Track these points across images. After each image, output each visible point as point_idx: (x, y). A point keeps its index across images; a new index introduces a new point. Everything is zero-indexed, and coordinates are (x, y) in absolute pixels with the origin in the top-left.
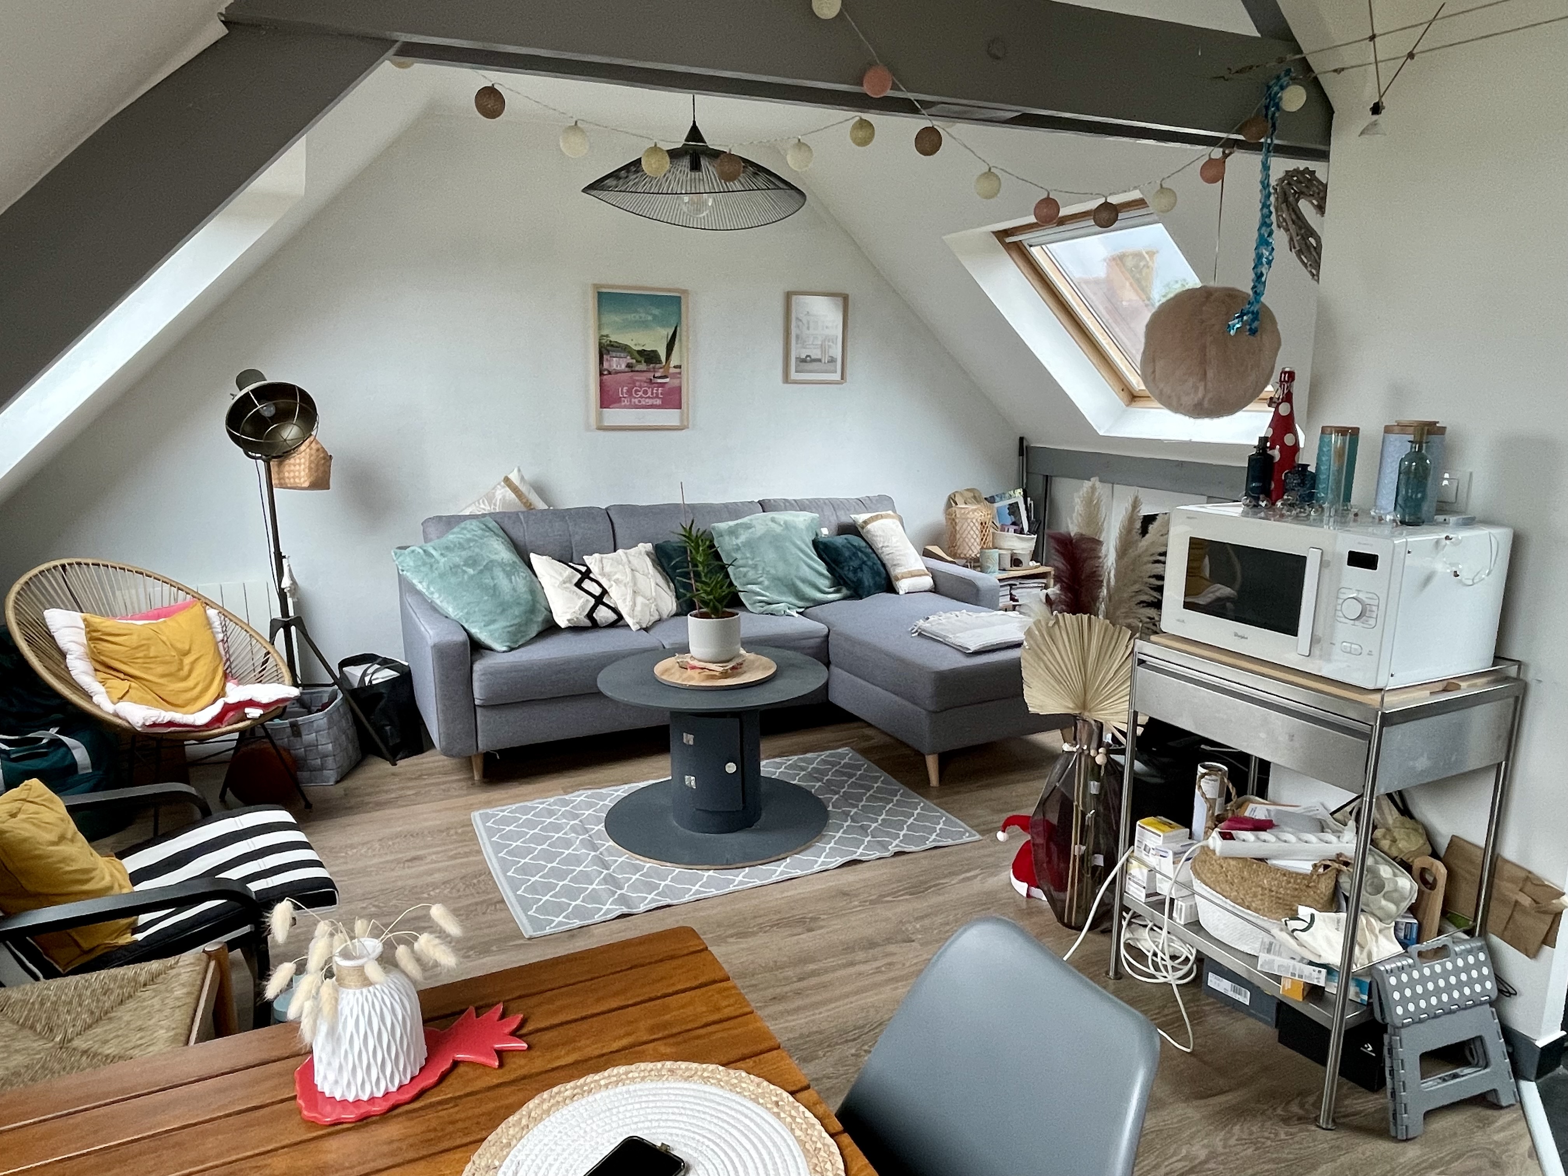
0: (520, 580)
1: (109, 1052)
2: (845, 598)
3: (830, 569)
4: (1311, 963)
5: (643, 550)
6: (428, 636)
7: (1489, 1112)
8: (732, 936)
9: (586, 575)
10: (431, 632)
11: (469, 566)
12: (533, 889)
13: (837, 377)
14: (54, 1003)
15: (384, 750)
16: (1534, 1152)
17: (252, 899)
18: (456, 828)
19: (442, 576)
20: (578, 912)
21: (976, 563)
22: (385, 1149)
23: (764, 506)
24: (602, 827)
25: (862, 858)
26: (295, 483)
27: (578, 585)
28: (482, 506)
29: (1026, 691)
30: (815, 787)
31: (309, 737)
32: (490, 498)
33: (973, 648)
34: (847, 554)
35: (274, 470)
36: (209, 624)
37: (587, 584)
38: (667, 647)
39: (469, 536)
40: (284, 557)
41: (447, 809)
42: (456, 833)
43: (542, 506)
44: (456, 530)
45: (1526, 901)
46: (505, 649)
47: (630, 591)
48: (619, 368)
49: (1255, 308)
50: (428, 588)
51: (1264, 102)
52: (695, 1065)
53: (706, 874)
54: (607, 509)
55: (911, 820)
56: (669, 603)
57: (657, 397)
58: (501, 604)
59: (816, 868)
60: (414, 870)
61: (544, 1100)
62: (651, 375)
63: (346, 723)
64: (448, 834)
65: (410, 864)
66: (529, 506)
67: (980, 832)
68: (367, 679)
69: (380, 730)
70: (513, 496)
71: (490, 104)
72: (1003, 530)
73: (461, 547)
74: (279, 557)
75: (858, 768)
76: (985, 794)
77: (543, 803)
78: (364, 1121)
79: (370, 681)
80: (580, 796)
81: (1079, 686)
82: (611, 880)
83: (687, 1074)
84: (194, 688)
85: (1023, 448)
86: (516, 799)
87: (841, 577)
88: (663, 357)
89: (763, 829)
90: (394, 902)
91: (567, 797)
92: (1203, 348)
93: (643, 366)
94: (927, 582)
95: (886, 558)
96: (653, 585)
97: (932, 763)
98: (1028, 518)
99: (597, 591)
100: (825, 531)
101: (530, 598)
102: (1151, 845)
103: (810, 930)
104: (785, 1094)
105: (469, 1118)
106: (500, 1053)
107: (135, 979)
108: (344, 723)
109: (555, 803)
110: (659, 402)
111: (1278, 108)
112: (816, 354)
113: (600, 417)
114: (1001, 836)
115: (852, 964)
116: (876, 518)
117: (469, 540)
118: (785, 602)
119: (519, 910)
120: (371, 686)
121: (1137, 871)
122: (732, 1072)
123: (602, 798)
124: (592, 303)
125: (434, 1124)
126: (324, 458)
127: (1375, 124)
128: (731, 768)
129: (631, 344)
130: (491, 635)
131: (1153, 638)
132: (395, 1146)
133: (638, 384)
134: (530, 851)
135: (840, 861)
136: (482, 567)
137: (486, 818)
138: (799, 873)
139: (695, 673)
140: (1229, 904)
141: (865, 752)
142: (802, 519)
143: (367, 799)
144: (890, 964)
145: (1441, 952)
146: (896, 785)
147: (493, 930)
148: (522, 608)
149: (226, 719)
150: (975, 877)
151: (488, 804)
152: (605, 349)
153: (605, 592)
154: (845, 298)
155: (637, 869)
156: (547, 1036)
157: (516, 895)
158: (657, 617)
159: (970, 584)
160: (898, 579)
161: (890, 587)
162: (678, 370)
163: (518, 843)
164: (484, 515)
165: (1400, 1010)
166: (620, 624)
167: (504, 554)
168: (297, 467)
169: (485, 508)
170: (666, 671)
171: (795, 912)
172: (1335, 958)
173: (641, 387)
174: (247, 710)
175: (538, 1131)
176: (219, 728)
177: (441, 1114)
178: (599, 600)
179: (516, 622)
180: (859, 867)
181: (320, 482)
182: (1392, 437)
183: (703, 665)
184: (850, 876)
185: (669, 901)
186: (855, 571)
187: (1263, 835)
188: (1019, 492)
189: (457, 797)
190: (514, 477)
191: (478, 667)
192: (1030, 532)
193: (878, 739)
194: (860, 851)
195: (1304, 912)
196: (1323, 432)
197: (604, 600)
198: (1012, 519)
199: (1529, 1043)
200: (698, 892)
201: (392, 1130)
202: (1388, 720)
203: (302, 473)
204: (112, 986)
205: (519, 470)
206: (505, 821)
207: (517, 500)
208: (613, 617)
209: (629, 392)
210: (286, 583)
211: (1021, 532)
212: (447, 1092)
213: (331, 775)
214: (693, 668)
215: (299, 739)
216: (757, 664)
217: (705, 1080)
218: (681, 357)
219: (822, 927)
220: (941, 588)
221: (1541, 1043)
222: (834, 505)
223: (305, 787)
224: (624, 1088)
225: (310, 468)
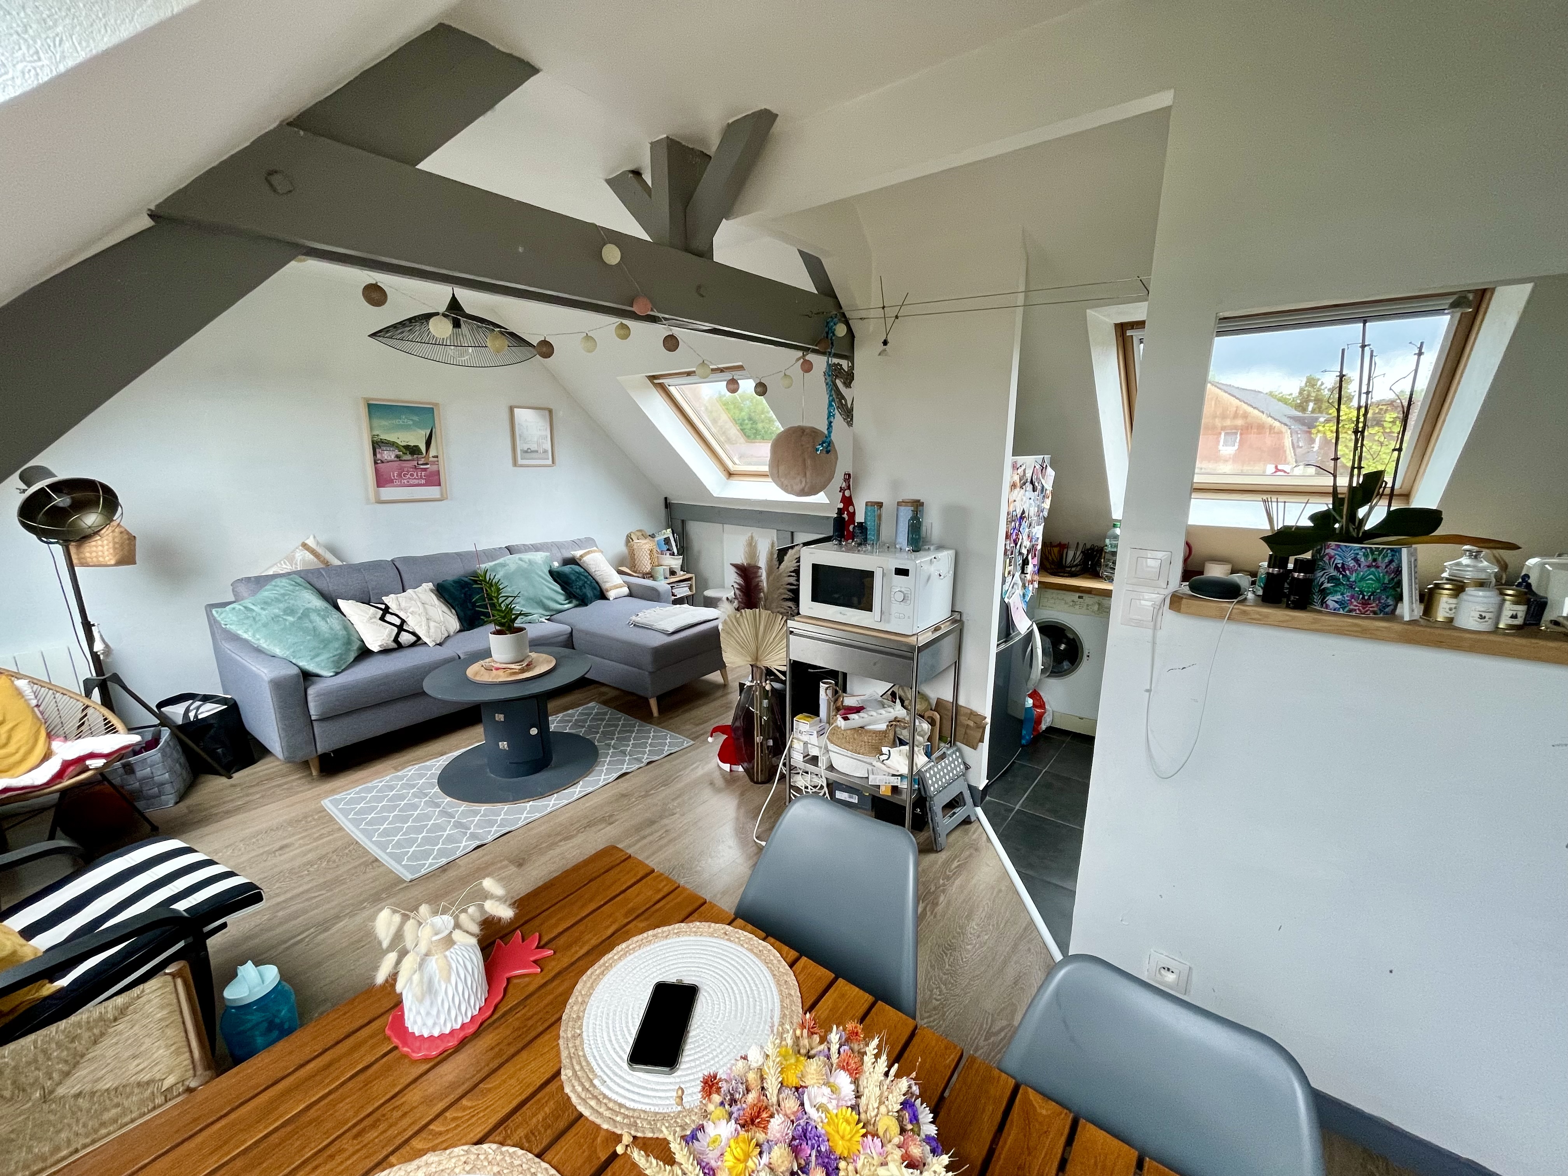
0: (334, 619)
1: (107, 1086)
2: (576, 606)
3: (563, 588)
4: (893, 775)
5: (427, 588)
6: (263, 675)
7: (967, 826)
8: (560, 841)
9: (386, 610)
10: (265, 671)
11: (288, 615)
12: (399, 845)
13: (550, 462)
14: (15, 1068)
15: (219, 768)
16: (989, 839)
17: (186, 917)
18: (312, 816)
19: (265, 625)
20: (442, 853)
21: (650, 575)
22: (491, 1054)
23: (510, 550)
24: (437, 789)
25: (629, 771)
26: (99, 561)
27: (382, 619)
28: (284, 566)
29: (724, 655)
30: (582, 732)
31: (142, 772)
32: (291, 559)
33: (671, 630)
34: (574, 578)
35: (73, 550)
36: (19, 693)
37: (388, 618)
38: (462, 656)
39: (282, 591)
40: (93, 625)
41: (300, 802)
42: (314, 819)
43: (337, 562)
44: (268, 587)
45: (971, 724)
46: (332, 674)
47: (424, 619)
48: (389, 458)
49: (828, 440)
50: (254, 636)
51: (827, 329)
52: (666, 928)
53: (528, 805)
54: (392, 561)
55: (650, 741)
56: (453, 623)
57: (421, 478)
58: (323, 641)
59: (601, 784)
60: (285, 856)
61: (585, 982)
62: (415, 463)
63: (177, 754)
64: (307, 822)
65: (280, 852)
66: (327, 564)
67: (693, 739)
68: (192, 715)
69: (212, 753)
70: (312, 557)
71: (375, 295)
72: (662, 554)
73: (278, 600)
74: (88, 627)
75: (606, 714)
76: (687, 716)
77: (381, 782)
78: (463, 1043)
79: (196, 716)
80: (411, 771)
81: (753, 646)
82: (458, 825)
83: (665, 935)
84: (17, 752)
85: (667, 504)
86: (356, 783)
87: (571, 593)
88: (423, 449)
89: (555, 767)
90: (278, 885)
91: (399, 774)
92: (804, 460)
93: (409, 457)
94: (625, 590)
95: (598, 579)
96: (440, 612)
97: (653, 703)
98: (677, 546)
99: (398, 622)
100: (556, 564)
101: (345, 633)
102: (803, 730)
103: (610, 824)
104: (727, 927)
105: (540, 1011)
106: (535, 962)
107: (101, 1018)
108: (175, 755)
109: (391, 780)
110: (423, 482)
111: (834, 335)
112: (534, 447)
113: (377, 495)
114: (710, 739)
115: (644, 837)
116: (588, 553)
117: (284, 595)
118: (537, 614)
119: (393, 863)
120: (197, 721)
121: (798, 746)
122: (691, 924)
123: (429, 768)
124: (364, 411)
125: (517, 1024)
126: (129, 539)
127: (885, 350)
128: (534, 731)
129: (398, 442)
130: (318, 665)
131: (796, 618)
132: (497, 1050)
133: (406, 469)
134: (385, 819)
135: (616, 775)
136: (299, 615)
137: (336, 803)
138: (591, 789)
139: (500, 672)
140: (849, 753)
141: (605, 703)
142: (539, 557)
143: (214, 811)
144: (666, 831)
145: (943, 757)
146: (632, 721)
147: (377, 883)
148: (340, 642)
149: (66, 774)
150: (697, 767)
151: (333, 792)
152: (377, 445)
153: (403, 622)
154: (550, 411)
155: (476, 813)
156: (561, 941)
157: (387, 854)
158: (446, 635)
159: (654, 590)
160: (607, 591)
161: (603, 596)
162: (435, 459)
163: (372, 815)
164: (289, 574)
165: (932, 789)
166: (420, 642)
167: (318, 603)
168: (100, 548)
169: (286, 568)
170: (476, 674)
171: (597, 815)
172: (905, 770)
173: (408, 471)
174: (88, 762)
175: (593, 1001)
176: (61, 783)
177: (516, 1016)
178: (401, 628)
179: (339, 651)
180: (628, 776)
181: (127, 558)
182: (902, 508)
183: (505, 666)
184: (623, 785)
185: (509, 829)
186: (580, 588)
187: (861, 714)
188: (669, 530)
189: (302, 792)
190: (311, 542)
191: (311, 691)
192: (679, 554)
193: (612, 693)
194: (625, 766)
195: (885, 750)
196: (866, 505)
197: (405, 627)
198: (667, 547)
199: (976, 788)
200: (526, 818)
201: (488, 1040)
202: (920, 649)
203: (106, 553)
204: (79, 1031)
205: (314, 537)
206: (352, 801)
207: (315, 560)
208: (413, 639)
209: (399, 475)
210: (98, 647)
211: (673, 554)
212: (510, 1002)
213: (169, 799)
214: (497, 669)
215: (132, 775)
216: (541, 660)
217: (678, 934)
218: (437, 448)
219: (616, 821)
220: (634, 593)
221: (981, 788)
222: (558, 546)
223: (150, 813)
224: (632, 956)
225: (115, 549)
